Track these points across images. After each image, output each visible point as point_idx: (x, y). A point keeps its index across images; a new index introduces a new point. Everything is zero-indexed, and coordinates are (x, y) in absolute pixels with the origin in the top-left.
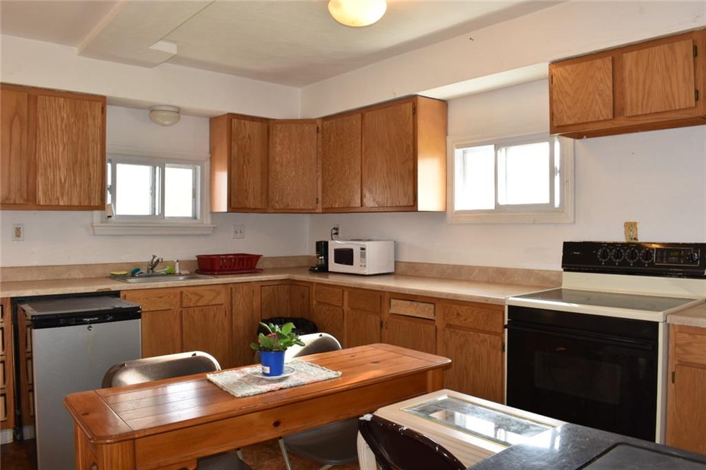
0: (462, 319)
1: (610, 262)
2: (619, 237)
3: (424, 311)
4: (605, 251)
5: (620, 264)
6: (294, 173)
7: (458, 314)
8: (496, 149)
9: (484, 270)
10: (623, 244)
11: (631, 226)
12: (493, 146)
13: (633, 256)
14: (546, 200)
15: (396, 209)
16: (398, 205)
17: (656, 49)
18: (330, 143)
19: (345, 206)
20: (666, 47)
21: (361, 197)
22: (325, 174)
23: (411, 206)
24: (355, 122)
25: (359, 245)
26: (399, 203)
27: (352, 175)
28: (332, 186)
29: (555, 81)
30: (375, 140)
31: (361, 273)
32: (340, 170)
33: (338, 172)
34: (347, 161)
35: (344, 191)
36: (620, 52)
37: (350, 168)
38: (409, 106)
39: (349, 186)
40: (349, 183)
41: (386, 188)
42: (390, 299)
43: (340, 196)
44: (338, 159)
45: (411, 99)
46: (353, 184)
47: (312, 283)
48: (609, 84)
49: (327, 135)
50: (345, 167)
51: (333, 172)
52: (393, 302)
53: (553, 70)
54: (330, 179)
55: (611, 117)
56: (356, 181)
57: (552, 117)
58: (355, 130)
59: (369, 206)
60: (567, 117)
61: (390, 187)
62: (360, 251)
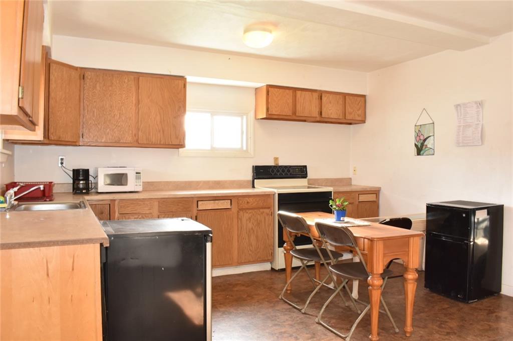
0: (250, 204)
1: (275, 174)
2: (271, 163)
4: (272, 170)
5: (274, 175)
6: (64, 109)
7: (248, 202)
8: (212, 116)
10: (274, 166)
11: (276, 159)
12: (210, 114)
13: (283, 171)
14: (239, 146)
15: (172, 146)
16: (170, 143)
17: (307, 92)
18: (95, 91)
19: (114, 141)
20: (310, 93)
21: (132, 136)
22: (88, 114)
23: (181, 145)
24: (126, 81)
25: (134, 170)
26: (172, 142)
27: (123, 119)
28: (98, 125)
29: (270, 94)
30: (149, 98)
31: (136, 190)
32: (108, 113)
33: (105, 115)
34: (117, 108)
35: (113, 130)
36: (295, 90)
37: (120, 113)
38: (181, 83)
39: (119, 126)
40: (119, 124)
41: (159, 131)
42: (198, 201)
43: (108, 134)
44: (106, 105)
45: (182, 78)
46: (123, 126)
47: (114, 200)
48: (291, 101)
49: (91, 84)
50: (114, 112)
51: (99, 114)
52: (200, 203)
53: (270, 89)
54: (94, 119)
55: (291, 114)
56: (127, 124)
57: (268, 109)
58: (127, 86)
59: (142, 143)
60: (274, 111)
61: (163, 132)
62: (135, 174)
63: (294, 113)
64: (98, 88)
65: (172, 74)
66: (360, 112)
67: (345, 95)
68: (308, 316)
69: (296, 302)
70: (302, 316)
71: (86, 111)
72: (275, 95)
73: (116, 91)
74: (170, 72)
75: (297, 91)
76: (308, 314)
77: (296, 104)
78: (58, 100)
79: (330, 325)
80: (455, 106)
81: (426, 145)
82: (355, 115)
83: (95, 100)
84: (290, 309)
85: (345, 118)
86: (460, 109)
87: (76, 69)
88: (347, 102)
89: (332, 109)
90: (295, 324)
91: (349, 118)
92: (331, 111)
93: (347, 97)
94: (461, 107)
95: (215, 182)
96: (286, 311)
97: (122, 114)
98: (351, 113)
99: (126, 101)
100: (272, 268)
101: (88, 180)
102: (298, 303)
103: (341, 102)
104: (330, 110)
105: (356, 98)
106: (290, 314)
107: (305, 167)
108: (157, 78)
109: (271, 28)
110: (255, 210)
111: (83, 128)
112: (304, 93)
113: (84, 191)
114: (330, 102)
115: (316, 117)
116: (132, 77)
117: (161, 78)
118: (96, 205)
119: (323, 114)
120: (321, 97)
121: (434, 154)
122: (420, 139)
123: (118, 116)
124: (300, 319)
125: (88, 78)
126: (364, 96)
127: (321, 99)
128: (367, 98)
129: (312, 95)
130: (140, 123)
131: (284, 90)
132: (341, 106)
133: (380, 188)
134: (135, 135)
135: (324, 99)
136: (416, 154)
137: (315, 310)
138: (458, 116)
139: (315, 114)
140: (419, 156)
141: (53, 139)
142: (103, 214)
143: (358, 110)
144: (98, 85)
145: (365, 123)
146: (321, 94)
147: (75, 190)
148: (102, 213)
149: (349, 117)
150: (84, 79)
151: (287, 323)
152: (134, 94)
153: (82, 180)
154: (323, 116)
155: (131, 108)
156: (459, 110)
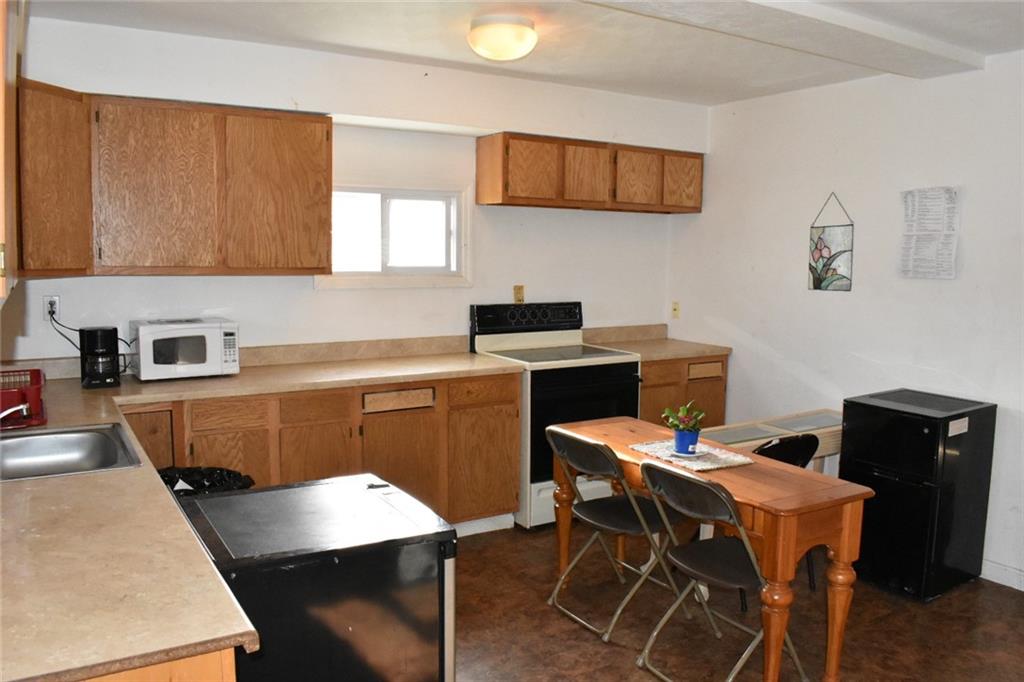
0: (474, 396)
1: (519, 322)
2: (508, 298)
3: (423, 398)
4: (512, 313)
5: (516, 323)
6: (55, 196)
7: (468, 392)
8: (384, 200)
9: (375, 344)
10: (515, 306)
11: (519, 289)
12: (379, 196)
13: (534, 315)
14: (442, 263)
15: (301, 272)
16: (299, 265)
17: (587, 149)
18: (124, 148)
19: (173, 264)
20: (593, 149)
21: (213, 252)
22: (110, 203)
23: (323, 268)
24: (196, 124)
25: (221, 328)
26: (302, 263)
27: (193, 213)
28: (134, 228)
29: (511, 152)
30: (250, 164)
31: (225, 372)
32: (156, 200)
33: (149, 204)
34: (177, 187)
35: (169, 239)
36: (563, 143)
37: (184, 201)
38: (319, 128)
39: (183, 230)
40: (183, 226)
41: (274, 239)
42: (363, 395)
43: (158, 248)
44: (152, 182)
45: (323, 119)
46: (193, 227)
47: (181, 403)
48: (555, 167)
49: (116, 132)
50: (170, 197)
51: (136, 203)
52: (368, 398)
53: (511, 141)
54: (125, 213)
55: (554, 197)
56: (200, 224)
57: (506, 186)
58: (199, 138)
59: (235, 265)
60: (520, 190)
61: (283, 240)
62: (223, 338)
63: (561, 192)
64: (132, 142)
65: (301, 108)
66: (691, 189)
67: (662, 154)
68: (617, 649)
69: (586, 613)
70: (606, 650)
71: (106, 194)
72: (522, 153)
73: (173, 149)
74: (296, 104)
75: (567, 147)
76: (618, 645)
77: (564, 173)
78: (40, 175)
79: (667, 671)
80: (902, 193)
81: (834, 270)
82: (681, 196)
83: (127, 171)
84: (575, 631)
85: (662, 203)
86: (913, 201)
87: (79, 97)
88: (666, 169)
89: (635, 185)
90: (594, 672)
91: (670, 203)
92: (635, 188)
93: (666, 157)
94: (913, 196)
95: (393, 342)
96: (569, 639)
97: (189, 203)
98: (673, 193)
99: (197, 171)
100: (515, 524)
101: (118, 355)
102: (589, 615)
103: (654, 168)
104: (632, 186)
105: (685, 159)
106: (578, 646)
107: (578, 305)
108: (266, 118)
109: (533, 17)
110: (485, 408)
111: (99, 235)
112: (580, 149)
113: (108, 380)
114: (633, 170)
115: (604, 202)
116: (211, 116)
117: (277, 118)
118: (139, 413)
119: (619, 193)
120: (615, 158)
121: (849, 290)
122: (821, 256)
123: (180, 204)
124: (603, 658)
125: (107, 120)
126: (699, 156)
127: (615, 162)
128: (706, 158)
129: (597, 153)
130: (229, 219)
131: (541, 144)
132: (655, 177)
133: (731, 349)
134: (220, 250)
135: (622, 162)
136: (812, 286)
137: (627, 631)
138: (907, 215)
139: (604, 195)
140: (818, 291)
141: (32, 267)
142: (158, 434)
143: (688, 187)
144: (131, 134)
145: (700, 211)
146: (615, 151)
147: (87, 379)
148: (154, 431)
149: (669, 200)
150: (97, 120)
151: (580, 671)
152: (215, 156)
153: (103, 355)
154: (619, 199)
155: (209, 188)
156: (910, 204)
